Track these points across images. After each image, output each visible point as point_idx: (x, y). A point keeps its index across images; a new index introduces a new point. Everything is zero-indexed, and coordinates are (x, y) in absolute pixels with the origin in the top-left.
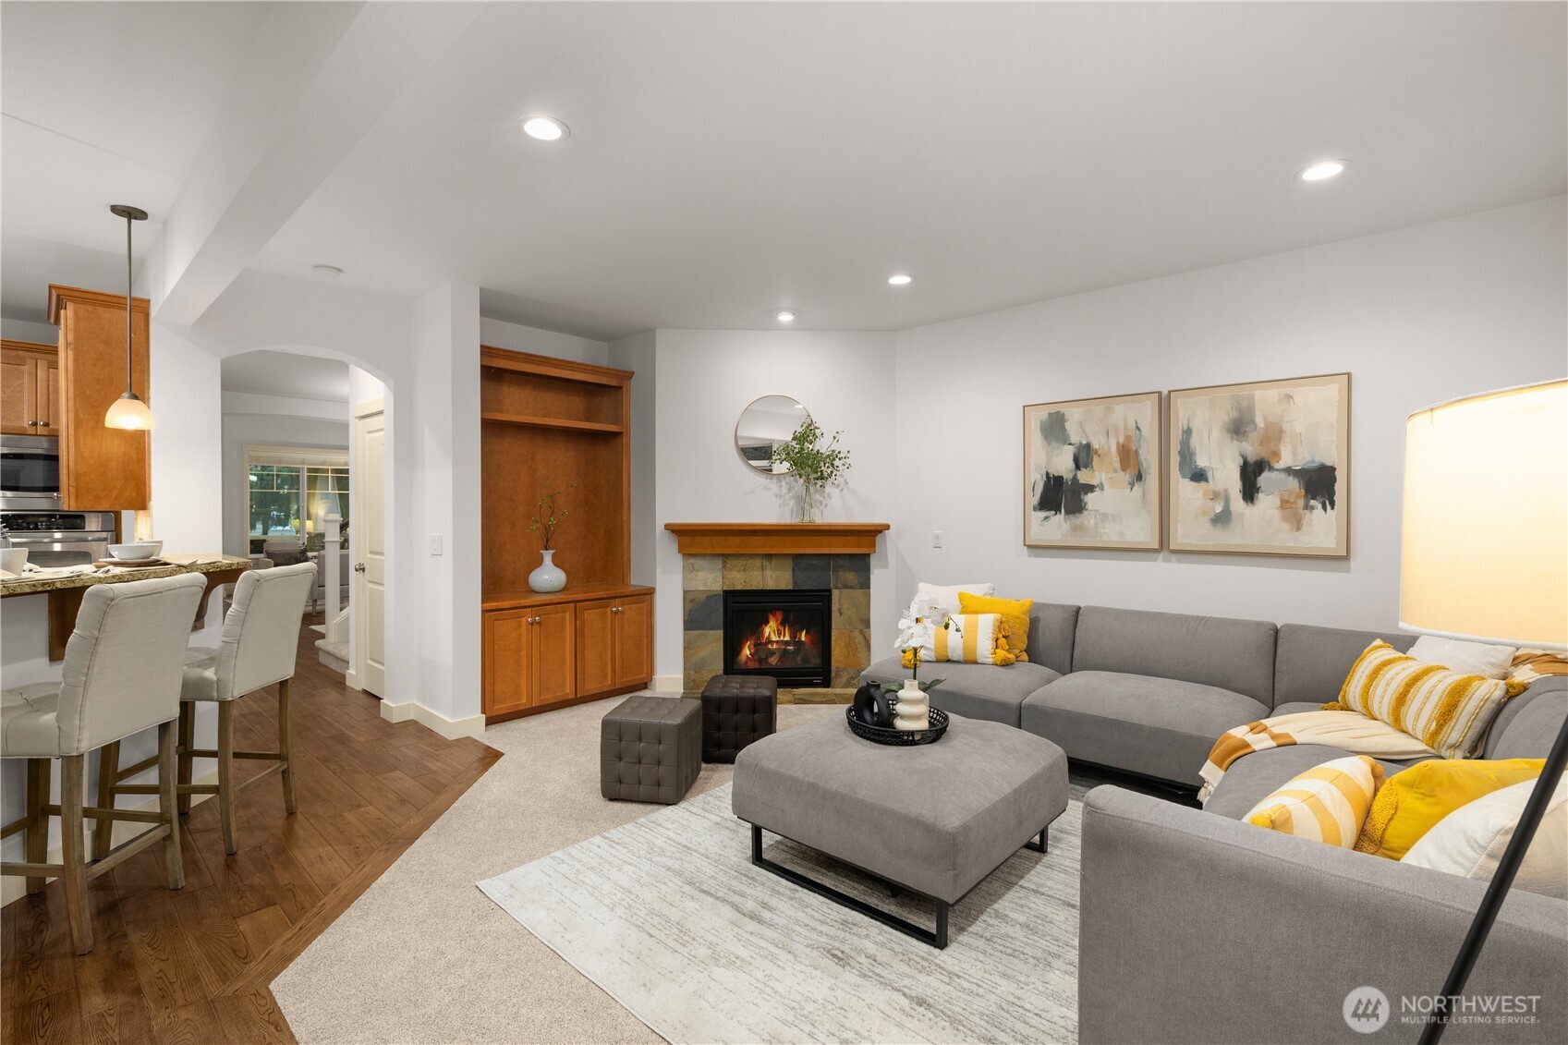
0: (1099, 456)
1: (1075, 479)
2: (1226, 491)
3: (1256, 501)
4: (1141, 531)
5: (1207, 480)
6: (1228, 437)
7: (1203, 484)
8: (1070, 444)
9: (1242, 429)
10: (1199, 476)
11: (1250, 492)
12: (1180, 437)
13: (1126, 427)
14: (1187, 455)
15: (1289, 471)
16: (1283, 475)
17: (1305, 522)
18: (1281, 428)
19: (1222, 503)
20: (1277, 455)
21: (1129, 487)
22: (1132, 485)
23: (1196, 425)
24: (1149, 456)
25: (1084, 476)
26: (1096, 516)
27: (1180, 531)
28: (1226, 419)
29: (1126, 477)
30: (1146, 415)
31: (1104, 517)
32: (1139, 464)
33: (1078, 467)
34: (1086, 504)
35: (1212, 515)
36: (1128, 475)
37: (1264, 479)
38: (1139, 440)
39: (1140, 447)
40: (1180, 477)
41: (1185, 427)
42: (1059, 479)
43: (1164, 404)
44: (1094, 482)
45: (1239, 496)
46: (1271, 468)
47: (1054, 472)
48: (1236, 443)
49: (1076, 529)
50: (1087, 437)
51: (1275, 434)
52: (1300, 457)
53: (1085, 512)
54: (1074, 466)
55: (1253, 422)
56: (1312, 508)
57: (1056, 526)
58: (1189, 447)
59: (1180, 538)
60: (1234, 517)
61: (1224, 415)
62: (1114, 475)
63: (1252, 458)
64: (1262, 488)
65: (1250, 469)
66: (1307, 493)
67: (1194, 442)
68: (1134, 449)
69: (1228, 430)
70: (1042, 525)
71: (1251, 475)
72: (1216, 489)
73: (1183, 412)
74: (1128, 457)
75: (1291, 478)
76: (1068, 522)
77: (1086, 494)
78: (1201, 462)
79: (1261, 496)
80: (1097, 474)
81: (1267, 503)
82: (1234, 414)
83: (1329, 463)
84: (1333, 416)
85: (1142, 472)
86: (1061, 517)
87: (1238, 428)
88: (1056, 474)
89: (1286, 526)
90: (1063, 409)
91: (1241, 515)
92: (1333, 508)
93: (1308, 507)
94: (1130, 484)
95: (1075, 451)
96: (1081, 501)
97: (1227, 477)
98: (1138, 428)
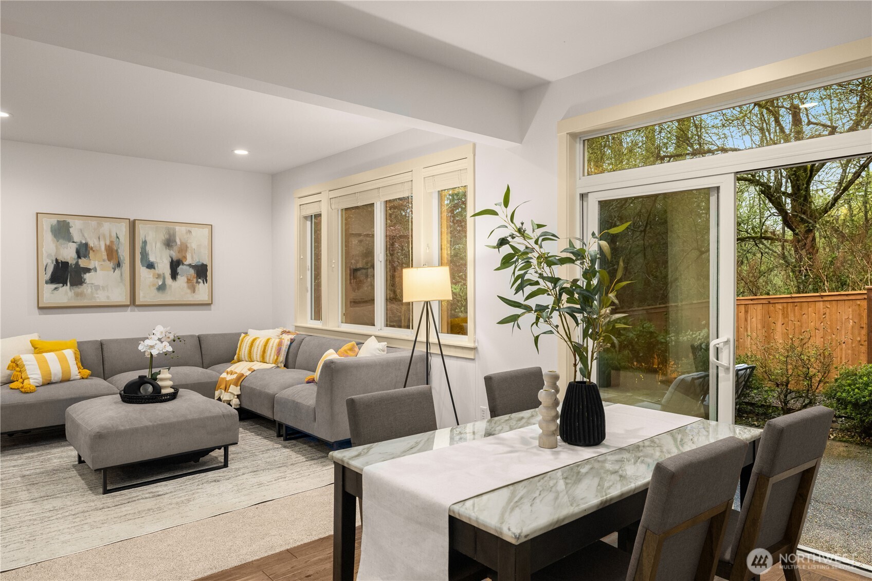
0: (94, 251)
1: (77, 264)
2: (163, 274)
3: (177, 279)
4: (120, 295)
5: (154, 268)
6: (164, 247)
7: (153, 270)
8: (73, 242)
9: (171, 244)
10: (151, 266)
11: (174, 275)
12: (141, 245)
13: (110, 236)
14: (144, 254)
15: (190, 265)
16: (188, 268)
17: (197, 289)
18: (187, 246)
19: (162, 280)
20: (185, 258)
21: (113, 270)
22: (114, 269)
23: (149, 239)
24: (124, 253)
25: (83, 263)
26: (92, 287)
27: (141, 294)
28: (163, 238)
29: (111, 265)
30: (123, 231)
31: (97, 288)
32: (118, 258)
33: (79, 257)
34: (85, 280)
35: (157, 286)
36: (112, 264)
37: (180, 269)
38: (118, 244)
39: (119, 248)
40: (141, 266)
41: (144, 240)
42: (65, 265)
43: (133, 225)
44: (91, 267)
45: (170, 277)
46: (183, 264)
47: (61, 259)
48: (168, 251)
49: (77, 295)
50: (86, 239)
51: (184, 248)
52: (194, 259)
53: (84, 285)
54: (77, 256)
55: (175, 241)
56: (199, 283)
57: (64, 294)
58: (145, 250)
59: (141, 298)
60: (167, 287)
61: (162, 236)
62: (103, 263)
63: (175, 259)
64: (179, 273)
65: (174, 264)
66: (197, 276)
67: (148, 248)
68: (115, 249)
69: (164, 244)
70: (52, 293)
71: (175, 266)
72: (159, 273)
73: (142, 232)
74: (112, 253)
75: (191, 269)
76: (73, 291)
77: (85, 273)
78: (152, 259)
79: (179, 277)
80: (92, 262)
81: (182, 280)
82: (167, 236)
83: (205, 263)
84: (206, 242)
85: (120, 262)
86: (67, 288)
87: (169, 243)
88: (63, 260)
89: (189, 291)
90: (69, 220)
91: (170, 286)
92: (207, 283)
93: (198, 282)
94: (113, 268)
95: (77, 247)
96: (81, 278)
97: (164, 267)
98: (118, 237)
